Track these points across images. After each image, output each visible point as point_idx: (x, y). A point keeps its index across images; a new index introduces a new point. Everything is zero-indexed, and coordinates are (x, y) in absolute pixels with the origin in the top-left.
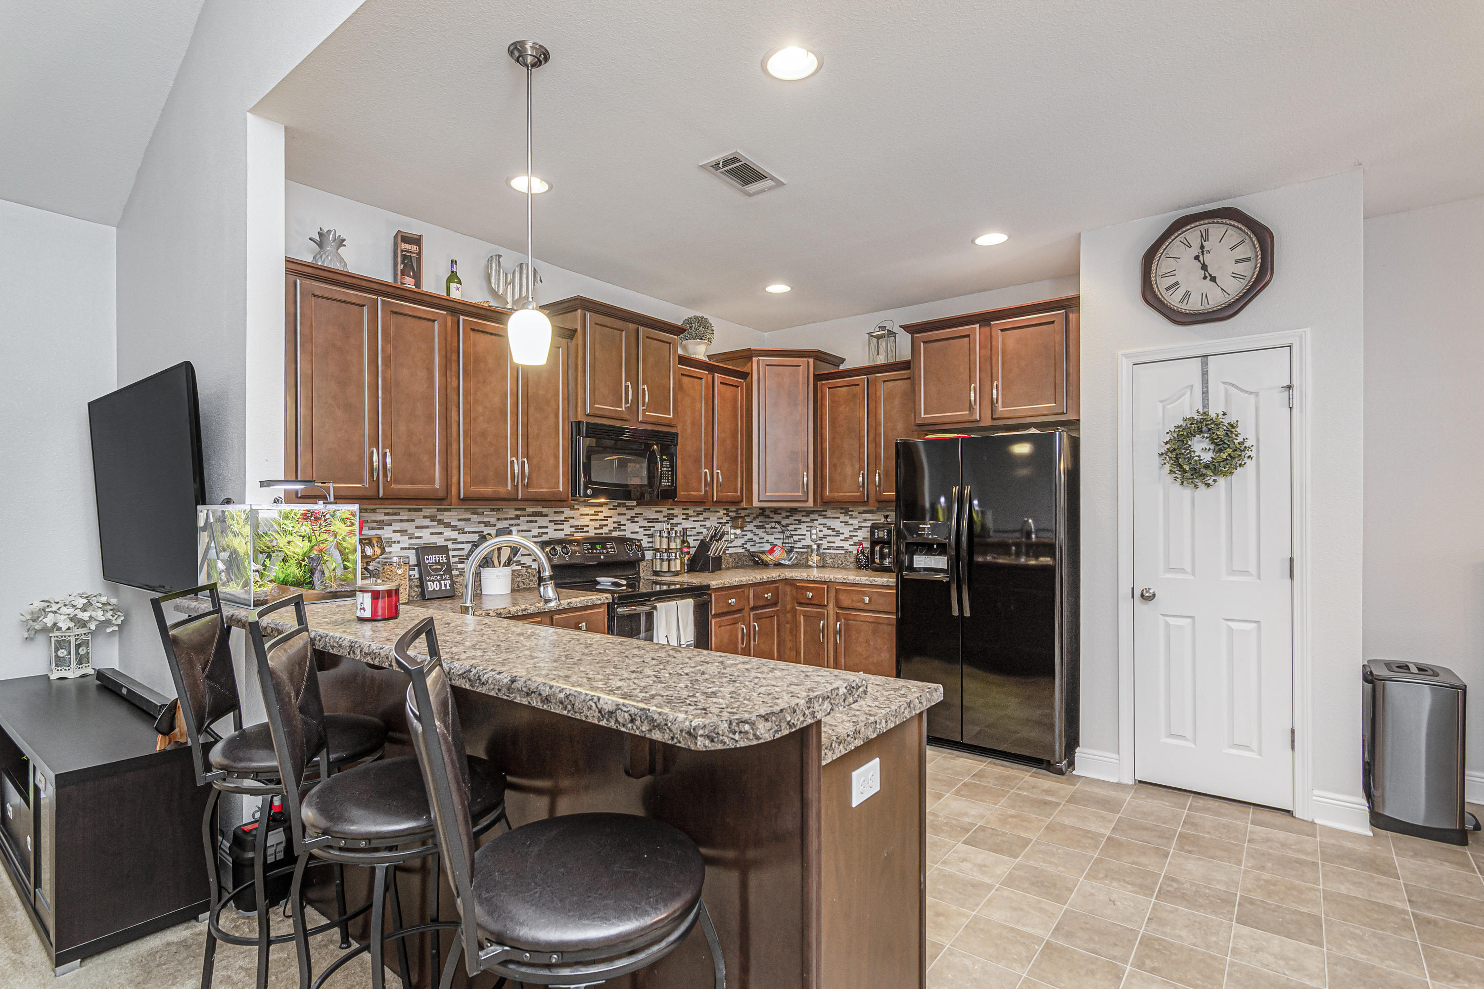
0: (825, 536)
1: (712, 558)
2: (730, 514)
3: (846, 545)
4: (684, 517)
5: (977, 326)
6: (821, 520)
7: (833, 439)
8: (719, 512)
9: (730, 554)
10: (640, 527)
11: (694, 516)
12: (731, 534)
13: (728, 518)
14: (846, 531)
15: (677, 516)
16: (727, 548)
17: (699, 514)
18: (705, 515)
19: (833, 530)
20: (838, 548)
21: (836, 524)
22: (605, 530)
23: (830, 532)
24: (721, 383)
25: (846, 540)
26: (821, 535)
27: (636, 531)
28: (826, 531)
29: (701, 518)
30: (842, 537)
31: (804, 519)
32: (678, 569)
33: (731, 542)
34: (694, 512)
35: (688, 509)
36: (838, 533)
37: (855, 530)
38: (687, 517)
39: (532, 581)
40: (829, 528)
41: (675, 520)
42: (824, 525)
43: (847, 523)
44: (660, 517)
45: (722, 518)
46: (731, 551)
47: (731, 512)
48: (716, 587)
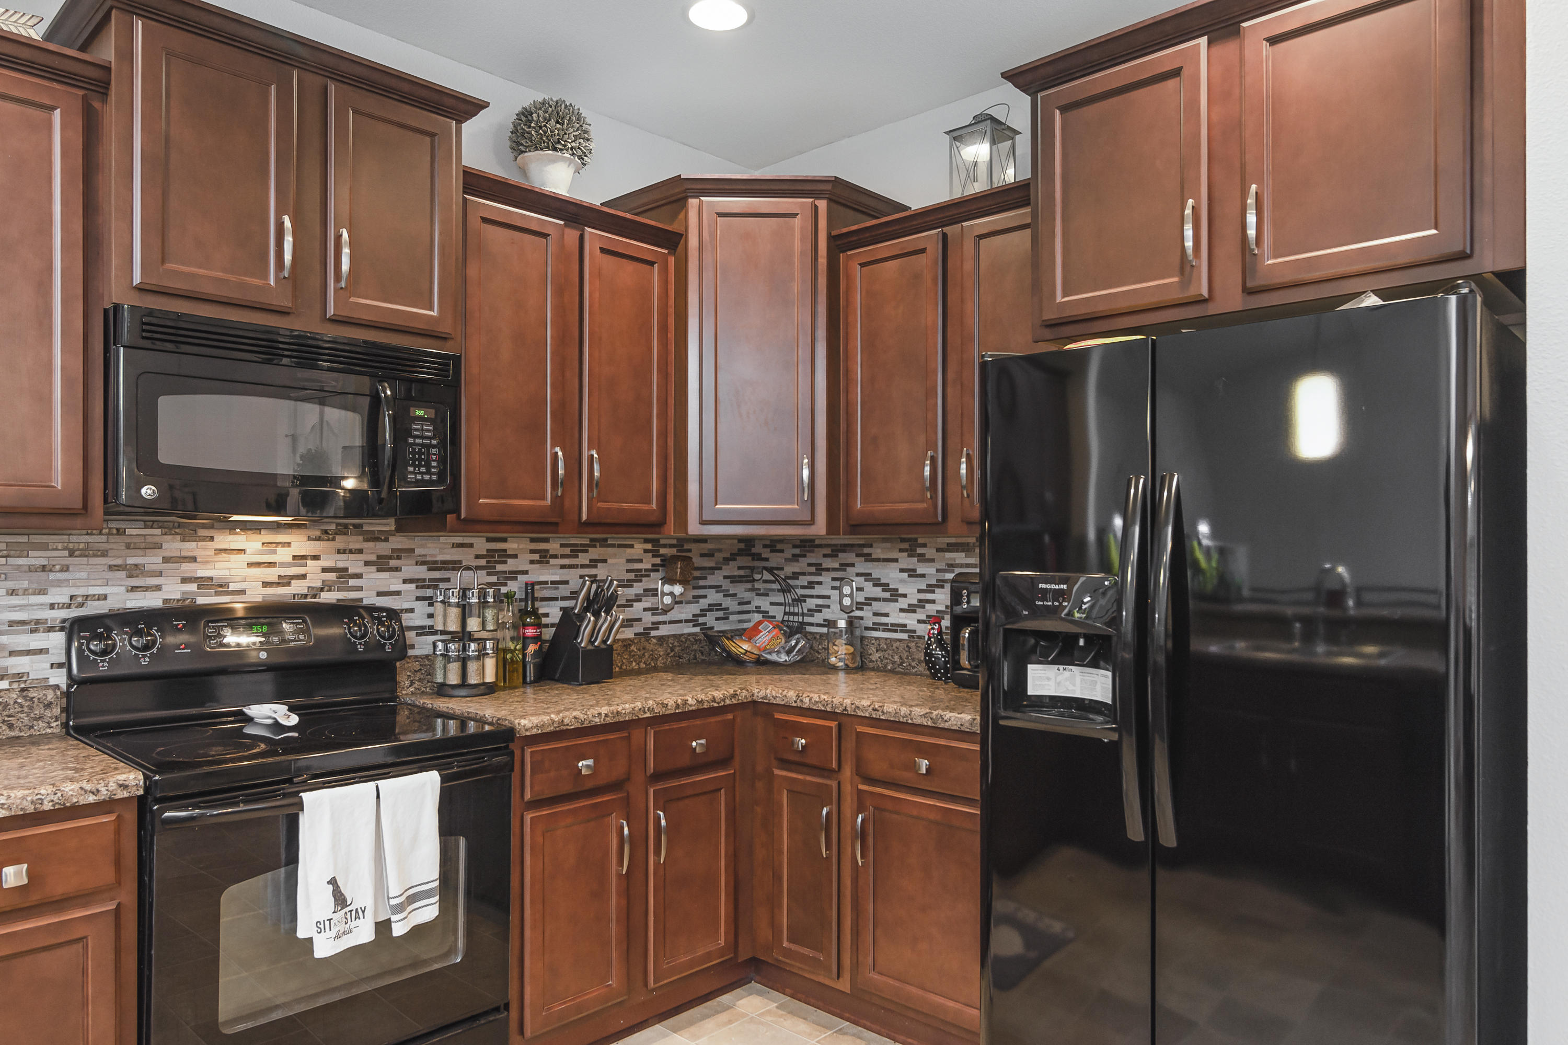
0: (869, 601)
1: (586, 652)
2: (663, 551)
3: (910, 621)
4: (536, 557)
5: (1203, 41)
6: (862, 566)
7: (870, 381)
8: (632, 546)
9: (661, 639)
10: (405, 581)
11: (564, 556)
12: (663, 594)
13: (658, 561)
14: (911, 590)
15: (515, 556)
16: (656, 625)
17: (576, 551)
18: (594, 553)
19: (885, 587)
20: (896, 627)
21: (892, 575)
22: (298, 587)
23: (878, 592)
24: (603, 250)
25: (911, 609)
26: (860, 597)
27: (394, 588)
28: (871, 591)
29: (583, 559)
30: (903, 603)
31: (828, 563)
32: (490, 677)
33: (665, 612)
34: (562, 545)
35: (546, 540)
36: (895, 595)
37: (931, 589)
38: (544, 558)
39: (41, 718)
40: (877, 583)
41: (511, 565)
42: (867, 576)
43: (912, 573)
44: (466, 557)
45: (641, 561)
46: (664, 631)
47: (665, 546)
48: (534, 731)
